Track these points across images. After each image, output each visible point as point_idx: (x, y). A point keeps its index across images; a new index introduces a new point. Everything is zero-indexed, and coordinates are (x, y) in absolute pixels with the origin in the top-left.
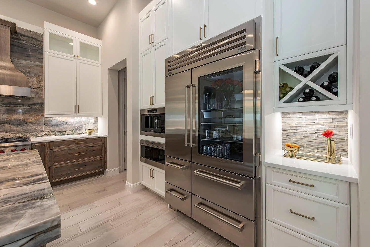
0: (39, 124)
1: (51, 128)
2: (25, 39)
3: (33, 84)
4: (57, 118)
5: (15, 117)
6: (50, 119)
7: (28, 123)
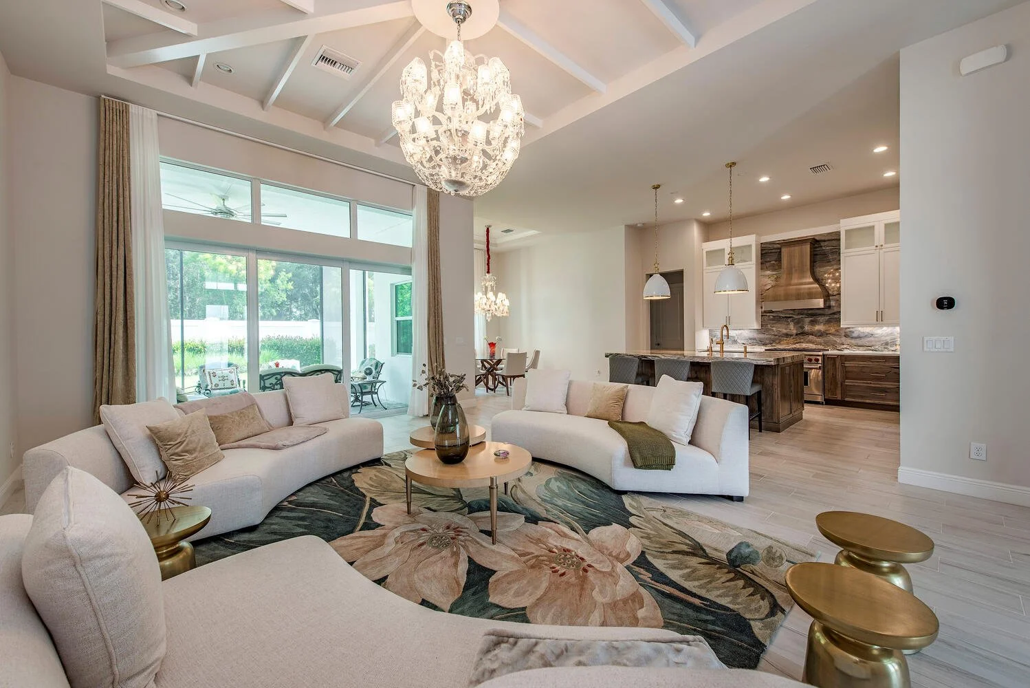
0: (840, 336)
1: (853, 341)
2: (826, 243)
3: (834, 291)
4: (860, 329)
5: (817, 328)
6: (851, 329)
7: (830, 334)
